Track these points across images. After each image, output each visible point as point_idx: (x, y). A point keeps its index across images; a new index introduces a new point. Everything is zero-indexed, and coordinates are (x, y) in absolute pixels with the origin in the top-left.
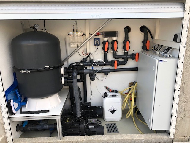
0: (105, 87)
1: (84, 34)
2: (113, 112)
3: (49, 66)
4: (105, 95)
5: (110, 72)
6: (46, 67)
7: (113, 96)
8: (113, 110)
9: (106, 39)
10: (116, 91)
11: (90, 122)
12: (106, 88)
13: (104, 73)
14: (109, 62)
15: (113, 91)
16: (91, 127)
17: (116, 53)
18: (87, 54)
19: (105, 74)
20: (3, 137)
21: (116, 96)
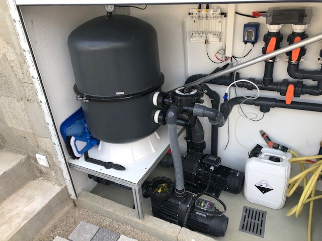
0: (261, 131)
1: (222, 14)
2: (264, 190)
3: (123, 93)
4: (256, 152)
5: (273, 107)
6: (117, 94)
7: (271, 158)
8: (264, 186)
9: (274, 29)
10: (285, 149)
11: (201, 204)
12: (263, 134)
13: (259, 107)
14: (277, 84)
15: (276, 146)
16: (200, 214)
17: (297, 65)
18: (226, 58)
19: (261, 110)
20: (64, 186)
21: (277, 160)
